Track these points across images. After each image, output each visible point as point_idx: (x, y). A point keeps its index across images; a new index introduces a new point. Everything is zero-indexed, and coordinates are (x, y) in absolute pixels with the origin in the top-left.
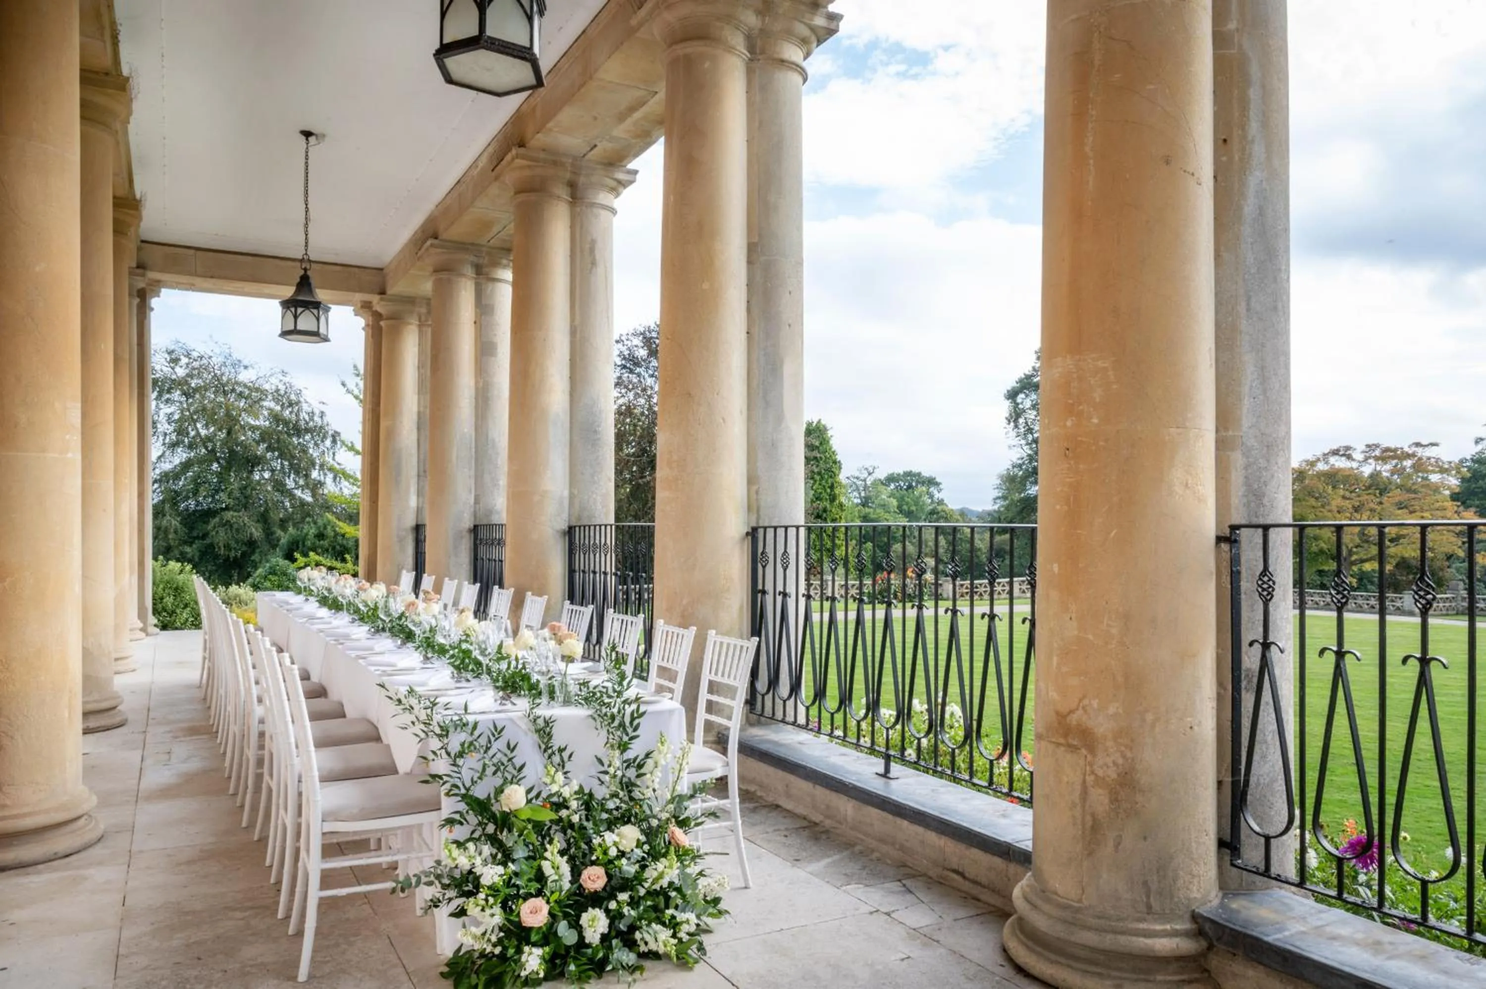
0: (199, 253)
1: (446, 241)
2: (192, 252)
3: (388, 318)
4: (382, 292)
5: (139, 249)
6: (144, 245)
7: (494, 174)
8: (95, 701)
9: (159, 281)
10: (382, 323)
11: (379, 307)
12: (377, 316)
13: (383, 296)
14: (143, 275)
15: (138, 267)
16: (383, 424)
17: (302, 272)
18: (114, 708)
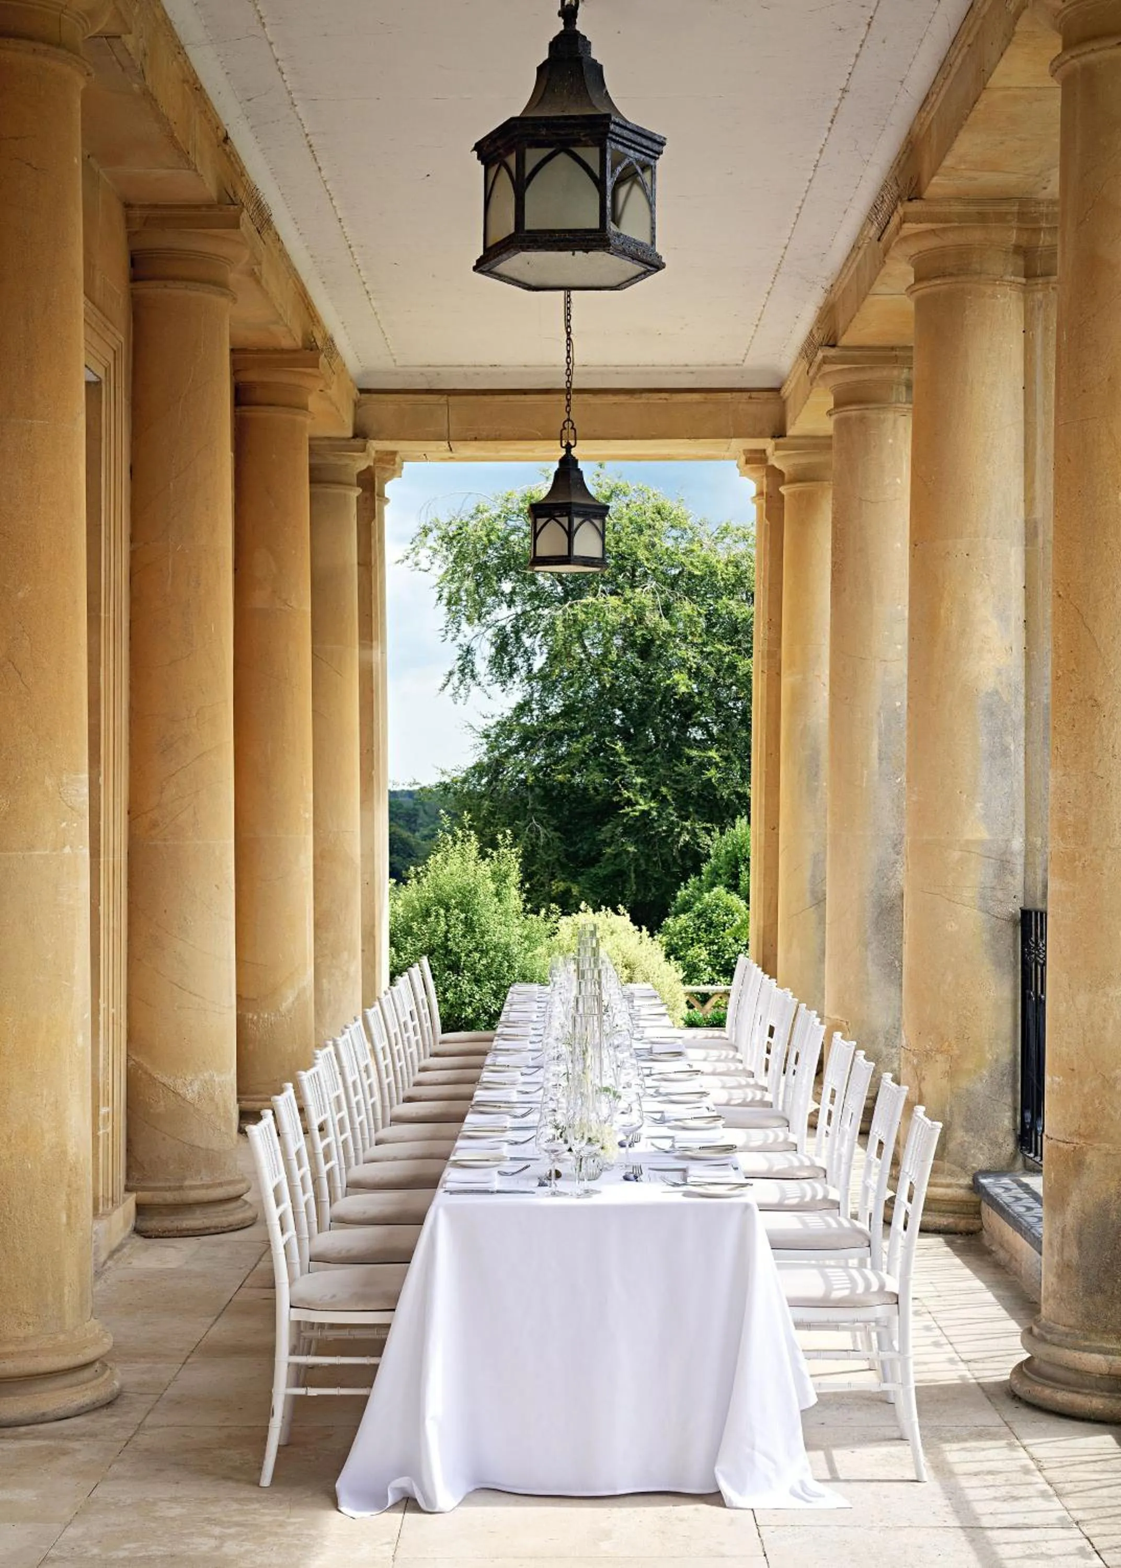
0: (453, 399)
1: (846, 348)
2: (443, 399)
3: (795, 480)
4: (779, 433)
5: (357, 405)
6: (365, 396)
7: (881, 245)
8: (202, 1187)
9: (394, 453)
10: (782, 489)
11: (776, 460)
12: (775, 476)
13: (781, 440)
14: (364, 450)
15: (355, 436)
16: (786, 680)
17: (563, 453)
18: (239, 1197)
